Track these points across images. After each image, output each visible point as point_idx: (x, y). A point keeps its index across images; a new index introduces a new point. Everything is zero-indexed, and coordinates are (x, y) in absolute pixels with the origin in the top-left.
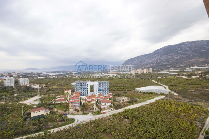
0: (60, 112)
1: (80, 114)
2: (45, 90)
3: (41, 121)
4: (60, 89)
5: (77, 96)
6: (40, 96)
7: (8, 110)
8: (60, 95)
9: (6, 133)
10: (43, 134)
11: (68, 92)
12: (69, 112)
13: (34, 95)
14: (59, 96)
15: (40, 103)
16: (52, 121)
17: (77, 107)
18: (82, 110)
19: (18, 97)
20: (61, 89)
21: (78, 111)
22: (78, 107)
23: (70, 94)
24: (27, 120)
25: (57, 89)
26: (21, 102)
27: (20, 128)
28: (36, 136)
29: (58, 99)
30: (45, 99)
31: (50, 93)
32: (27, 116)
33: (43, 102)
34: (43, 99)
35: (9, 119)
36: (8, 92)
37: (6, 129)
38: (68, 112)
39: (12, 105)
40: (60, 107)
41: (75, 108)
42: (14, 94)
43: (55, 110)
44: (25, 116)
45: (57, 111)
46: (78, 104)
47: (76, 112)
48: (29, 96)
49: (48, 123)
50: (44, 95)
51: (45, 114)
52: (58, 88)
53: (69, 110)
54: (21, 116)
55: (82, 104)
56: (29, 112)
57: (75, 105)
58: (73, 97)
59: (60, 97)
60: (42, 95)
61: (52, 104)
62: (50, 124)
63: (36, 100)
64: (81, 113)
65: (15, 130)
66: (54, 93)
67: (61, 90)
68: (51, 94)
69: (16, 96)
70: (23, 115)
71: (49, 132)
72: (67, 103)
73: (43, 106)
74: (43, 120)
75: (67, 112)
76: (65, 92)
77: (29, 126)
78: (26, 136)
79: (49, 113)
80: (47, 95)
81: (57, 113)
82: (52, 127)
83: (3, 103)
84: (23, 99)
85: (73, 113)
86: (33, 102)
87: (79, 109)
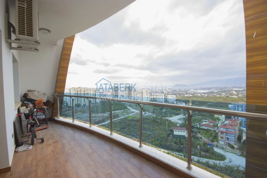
0: (205, 139)
1: (236, 154)
3: (182, 142)
5: (231, 125)
7: (157, 123)
9: (154, 142)
11: (220, 117)
12: (218, 144)
15: (183, 123)
17: (232, 141)
18: (240, 149)
19: (165, 113)
21: (232, 147)
22: (234, 143)
24: (170, 136)
27: (164, 141)
32: (170, 132)
35: (157, 130)
37: (155, 138)
38: (216, 144)
39: (160, 119)
40: (206, 133)
41: (227, 142)
42: (162, 110)
43: (199, 135)
46: (234, 138)
47: (228, 147)
48: (174, 114)
51: (187, 136)
53: (217, 141)
54: (166, 130)
55: (242, 141)
56: (173, 129)
57: (228, 138)
58: (224, 125)
59: (207, 121)
61: (196, 128)
64: (238, 152)
65: (160, 142)
66: (200, 115)
69: (164, 112)
70: (168, 130)
72: (217, 131)
73: (185, 127)
74: (184, 142)
75: (214, 143)
77: (171, 143)
81: (200, 139)
82: (194, 153)
84: (168, 115)
85: (224, 147)
87: (236, 146)
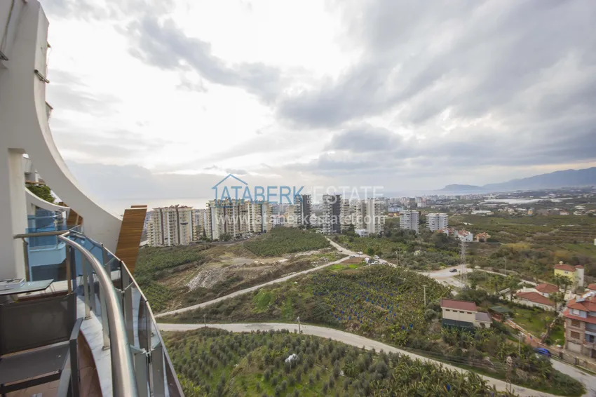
2: (487, 253)
3: (465, 339)
4: (540, 256)
6: (472, 267)
7: (400, 284)
8: (535, 278)
9: (393, 332)
10: (466, 379)
11: (570, 275)
12: (563, 351)
13: (456, 261)
14: (531, 280)
15: (467, 287)
16: (496, 354)
19: (421, 260)
20: (544, 257)
23: (581, 283)
24: (433, 320)
25: (527, 254)
26: (425, 274)
27: (418, 332)
28: (447, 371)
29: (525, 290)
30: (483, 279)
31: (501, 266)
32: (433, 311)
33: (478, 288)
34: (477, 280)
35: (400, 304)
36: (405, 243)
37: (395, 323)
38: (558, 350)
39: (409, 274)
40: (529, 319)
41: (590, 346)
42: (414, 251)
43: (511, 324)
44: (429, 310)
45: (517, 331)
47: (591, 360)
48: (443, 261)
49: (484, 354)
50: (482, 266)
51: (477, 324)
52: (533, 250)
53: (562, 344)
54: (422, 306)
56: (440, 304)
57: (592, 337)
58: (581, 303)
59: (533, 284)
60: (477, 267)
61: (501, 302)
62: (488, 359)
63: (459, 276)
65: (408, 334)
66: (515, 268)
67: (544, 260)
68: (503, 268)
69: (419, 256)
70: (427, 304)
71: (483, 383)
72: (561, 314)
73: (474, 301)
74: (470, 340)
75: (552, 347)
76: (557, 272)
77: (435, 339)
78: (427, 359)
79: (488, 326)
80: (490, 268)
81: (514, 335)
82: (495, 371)
83: (395, 266)
84: (429, 266)
85: (582, 361)
86: (452, 279)
